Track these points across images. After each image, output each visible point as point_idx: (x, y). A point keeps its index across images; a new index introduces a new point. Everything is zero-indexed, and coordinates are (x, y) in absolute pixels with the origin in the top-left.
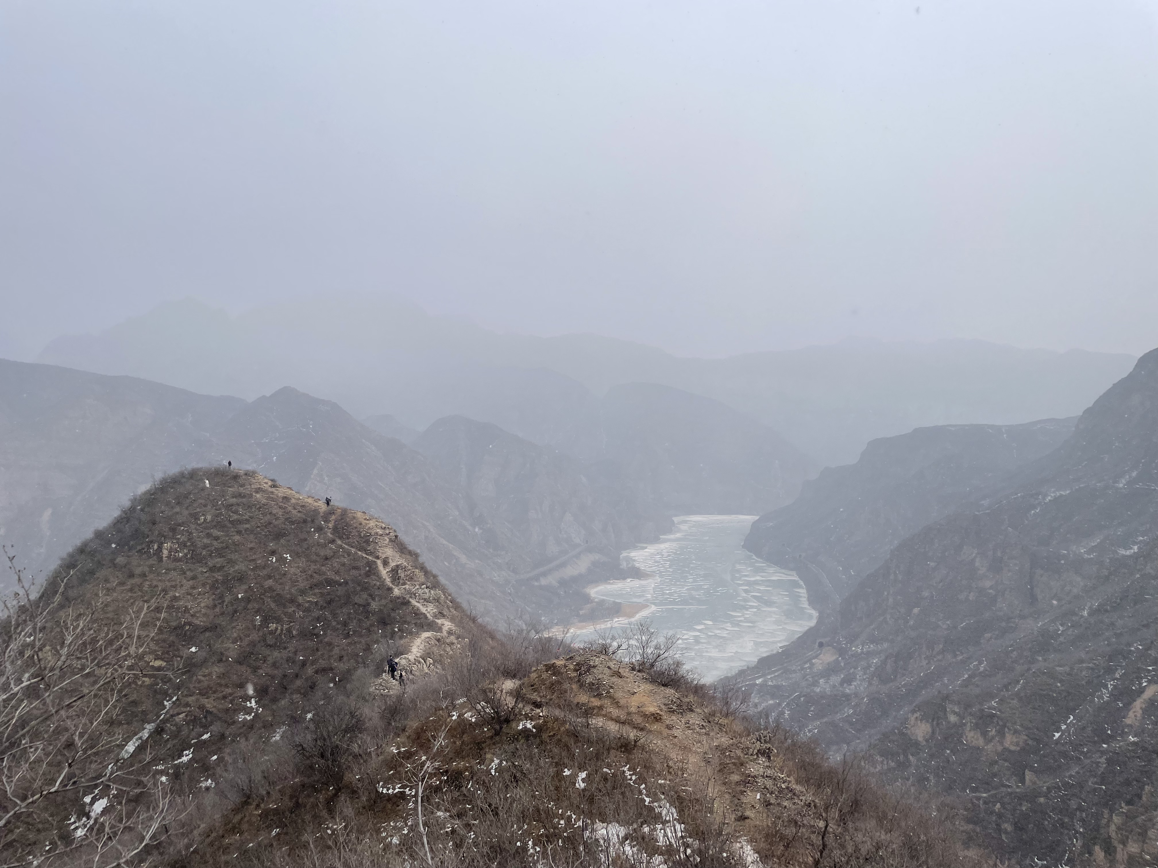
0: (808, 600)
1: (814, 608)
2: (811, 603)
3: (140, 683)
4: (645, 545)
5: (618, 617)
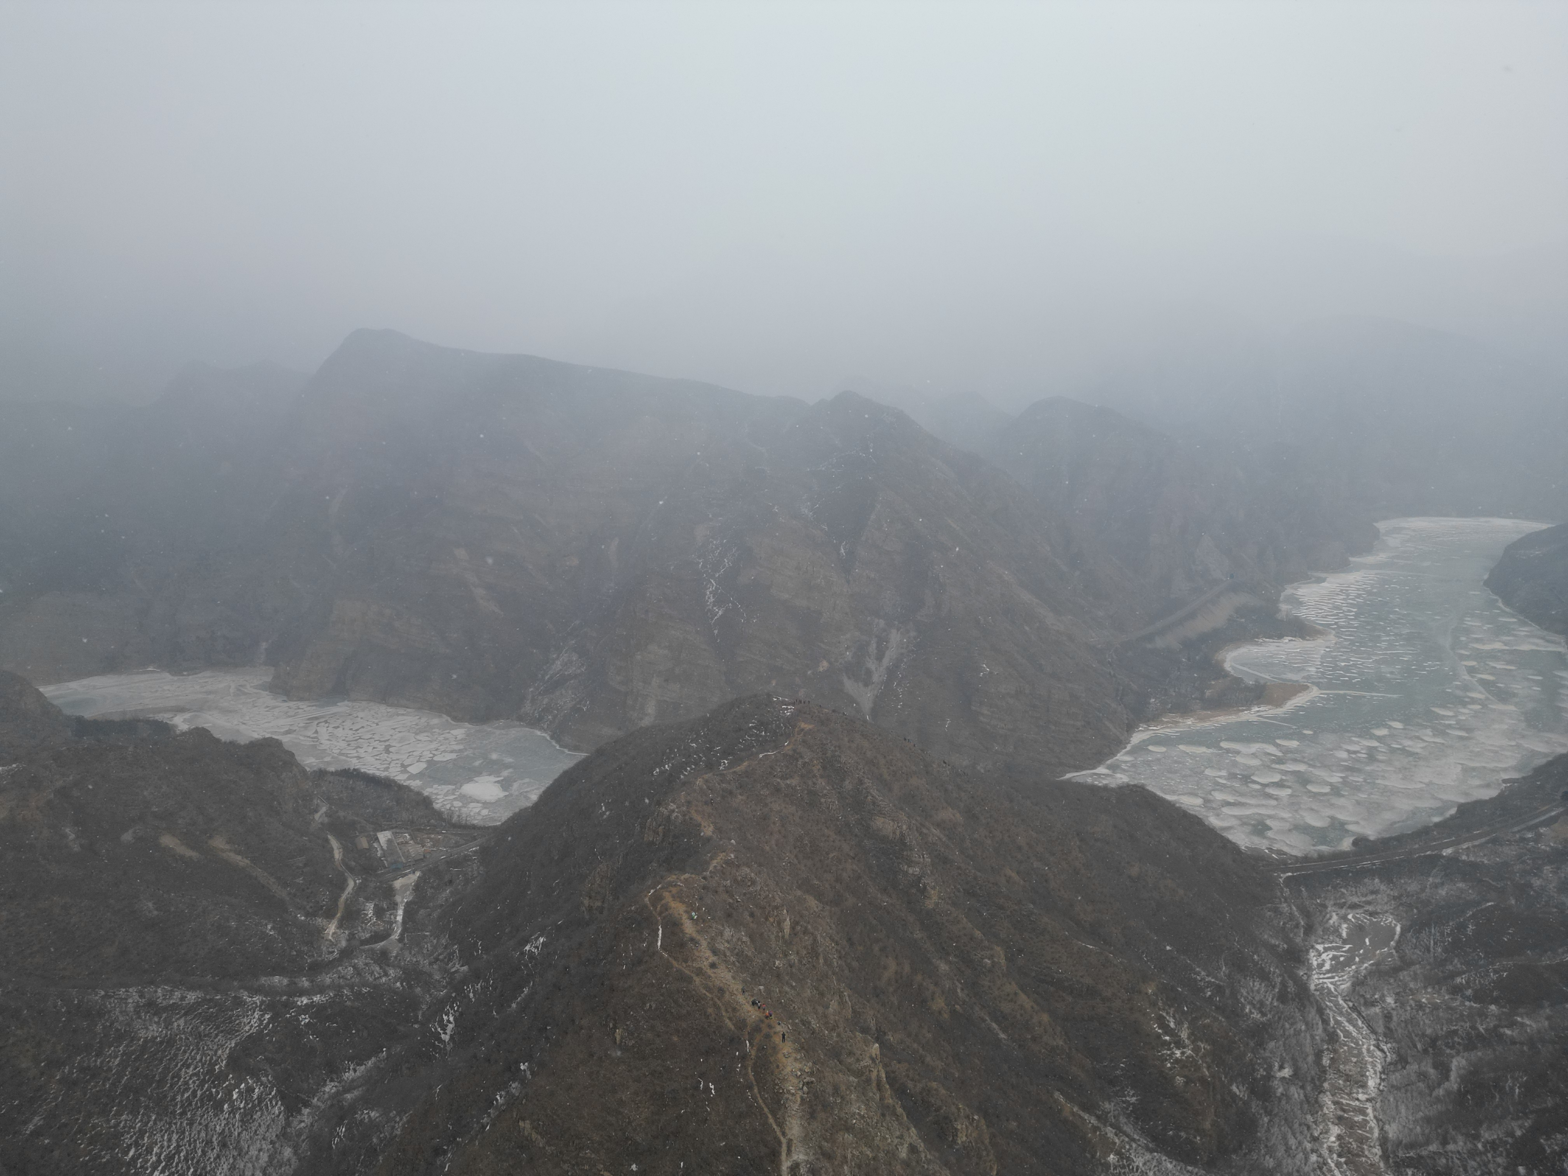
4: (1323, 575)
5: (1258, 705)
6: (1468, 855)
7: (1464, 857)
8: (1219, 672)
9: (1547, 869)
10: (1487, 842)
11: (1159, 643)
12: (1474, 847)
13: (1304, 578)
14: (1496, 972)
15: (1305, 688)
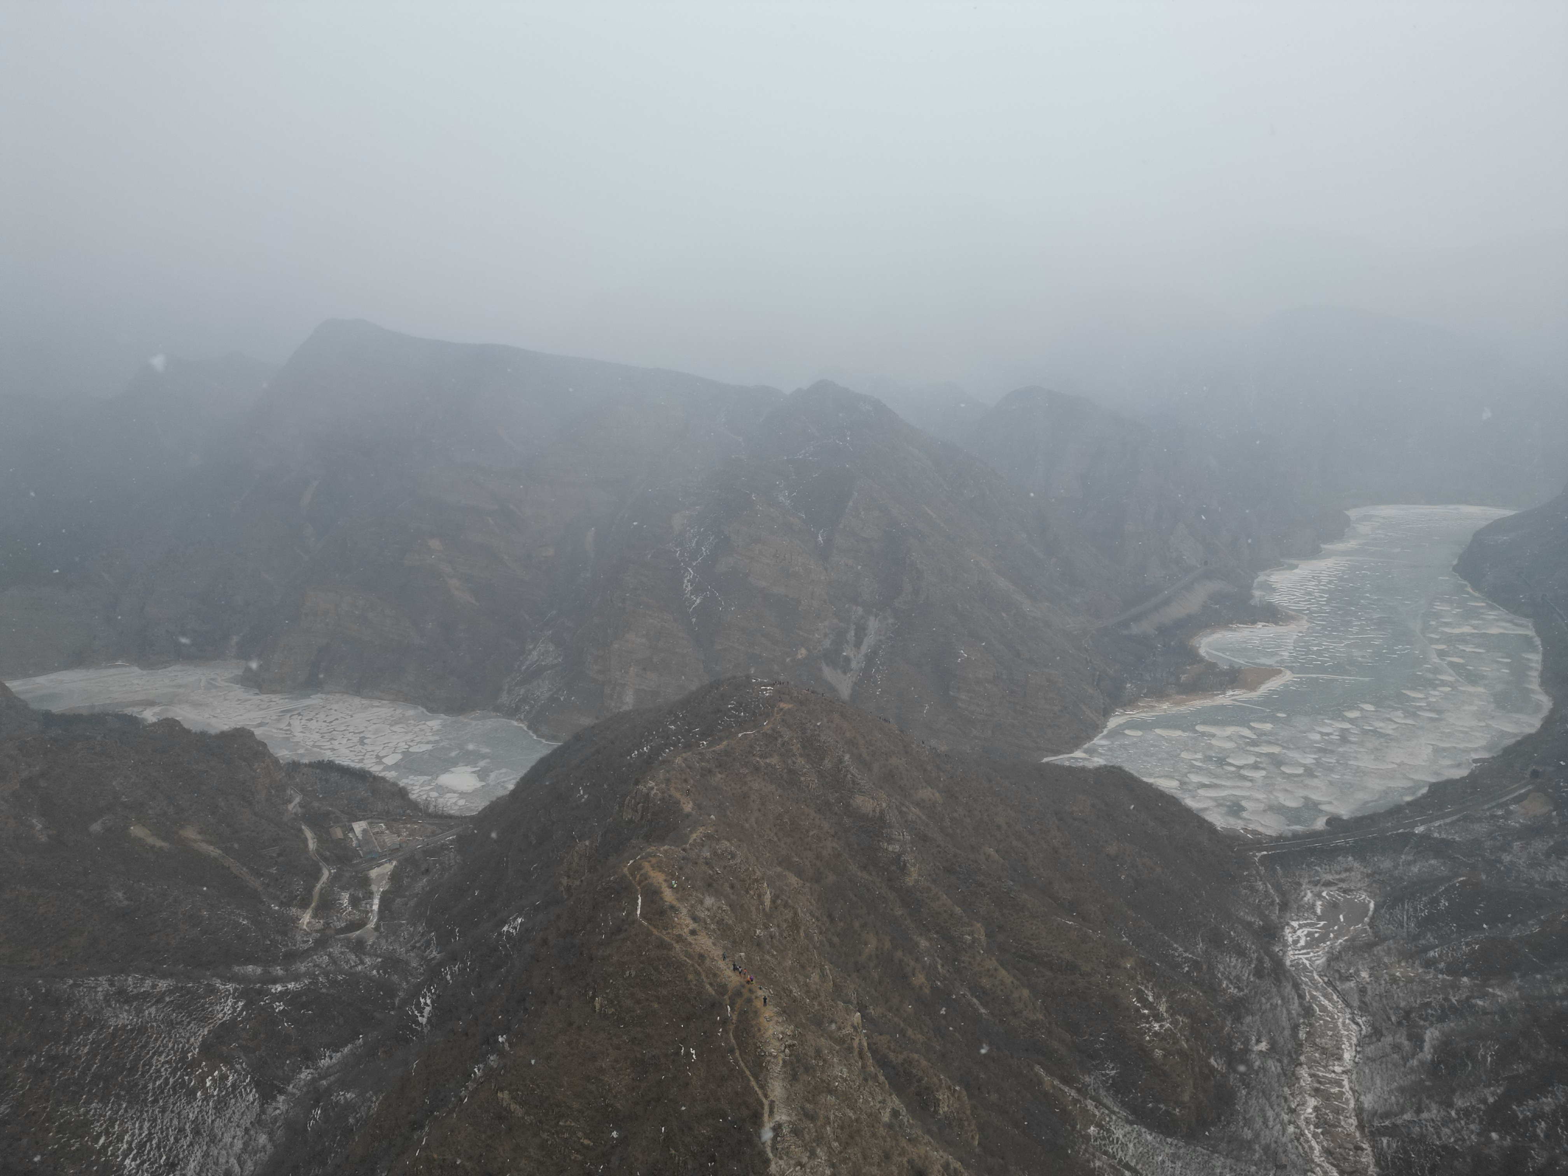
0: (1542, 675)
1: (1547, 693)
2: (1545, 683)
4: (1295, 562)
5: (1233, 689)
6: (1439, 833)
7: (1436, 835)
8: (1193, 657)
9: (1517, 845)
10: (1458, 820)
11: (1135, 629)
12: (1445, 824)
13: (1276, 564)
14: (1467, 944)
15: (1279, 672)
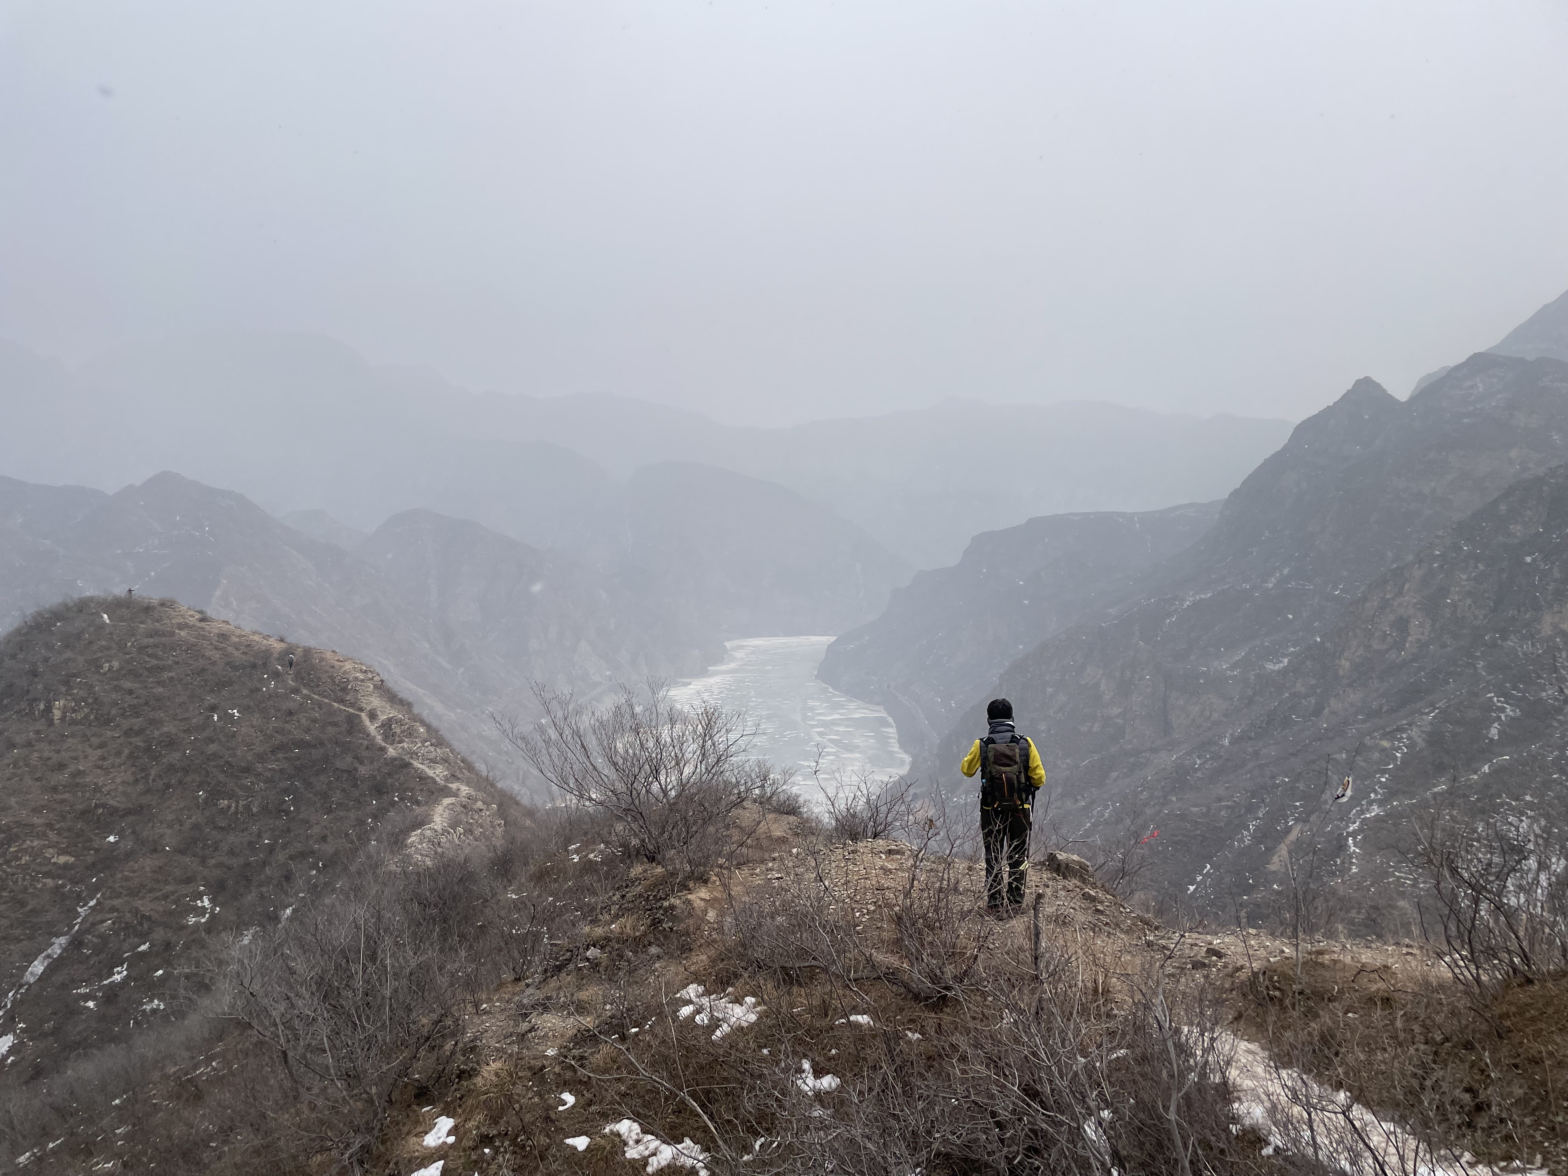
0: (899, 741)
1: (906, 752)
2: (903, 745)
3: (39, 886)
13: (673, 683)
